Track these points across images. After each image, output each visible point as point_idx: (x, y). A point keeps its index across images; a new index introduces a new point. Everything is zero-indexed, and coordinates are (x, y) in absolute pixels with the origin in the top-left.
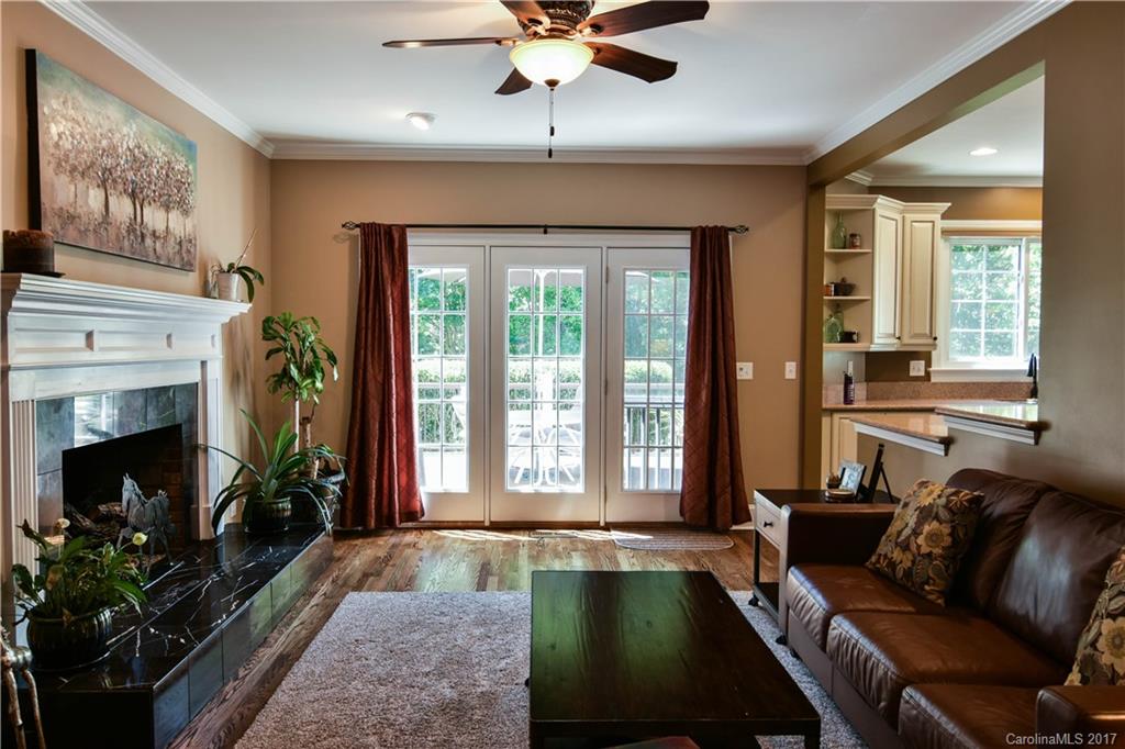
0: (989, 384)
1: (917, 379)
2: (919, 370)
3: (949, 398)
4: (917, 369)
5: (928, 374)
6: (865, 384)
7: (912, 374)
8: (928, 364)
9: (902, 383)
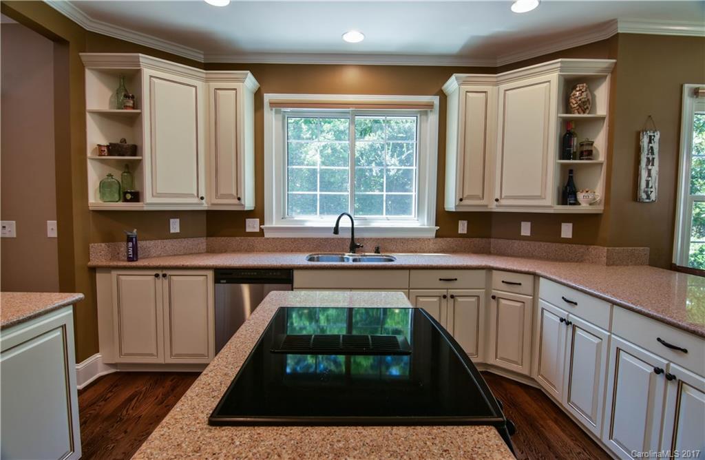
0: (314, 239)
1: (253, 234)
2: (254, 228)
3: (280, 251)
4: (252, 225)
5: (262, 230)
6: (205, 238)
7: (248, 230)
8: (262, 223)
9: (237, 238)
